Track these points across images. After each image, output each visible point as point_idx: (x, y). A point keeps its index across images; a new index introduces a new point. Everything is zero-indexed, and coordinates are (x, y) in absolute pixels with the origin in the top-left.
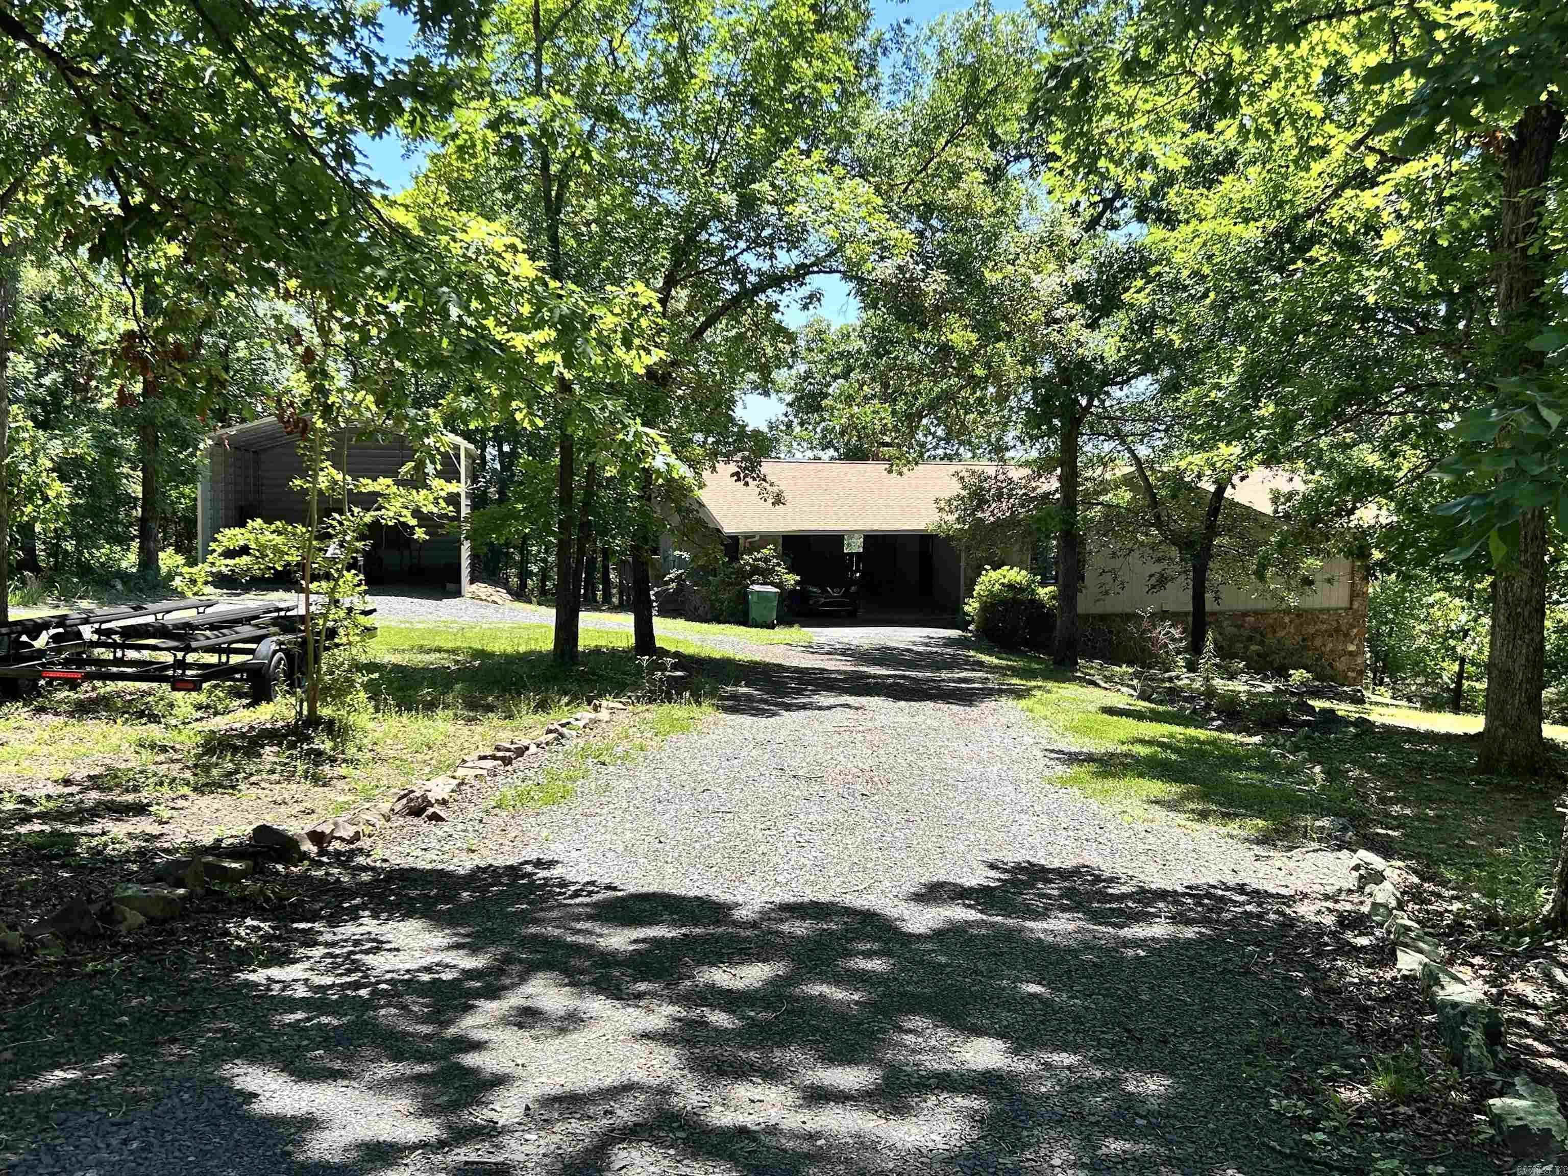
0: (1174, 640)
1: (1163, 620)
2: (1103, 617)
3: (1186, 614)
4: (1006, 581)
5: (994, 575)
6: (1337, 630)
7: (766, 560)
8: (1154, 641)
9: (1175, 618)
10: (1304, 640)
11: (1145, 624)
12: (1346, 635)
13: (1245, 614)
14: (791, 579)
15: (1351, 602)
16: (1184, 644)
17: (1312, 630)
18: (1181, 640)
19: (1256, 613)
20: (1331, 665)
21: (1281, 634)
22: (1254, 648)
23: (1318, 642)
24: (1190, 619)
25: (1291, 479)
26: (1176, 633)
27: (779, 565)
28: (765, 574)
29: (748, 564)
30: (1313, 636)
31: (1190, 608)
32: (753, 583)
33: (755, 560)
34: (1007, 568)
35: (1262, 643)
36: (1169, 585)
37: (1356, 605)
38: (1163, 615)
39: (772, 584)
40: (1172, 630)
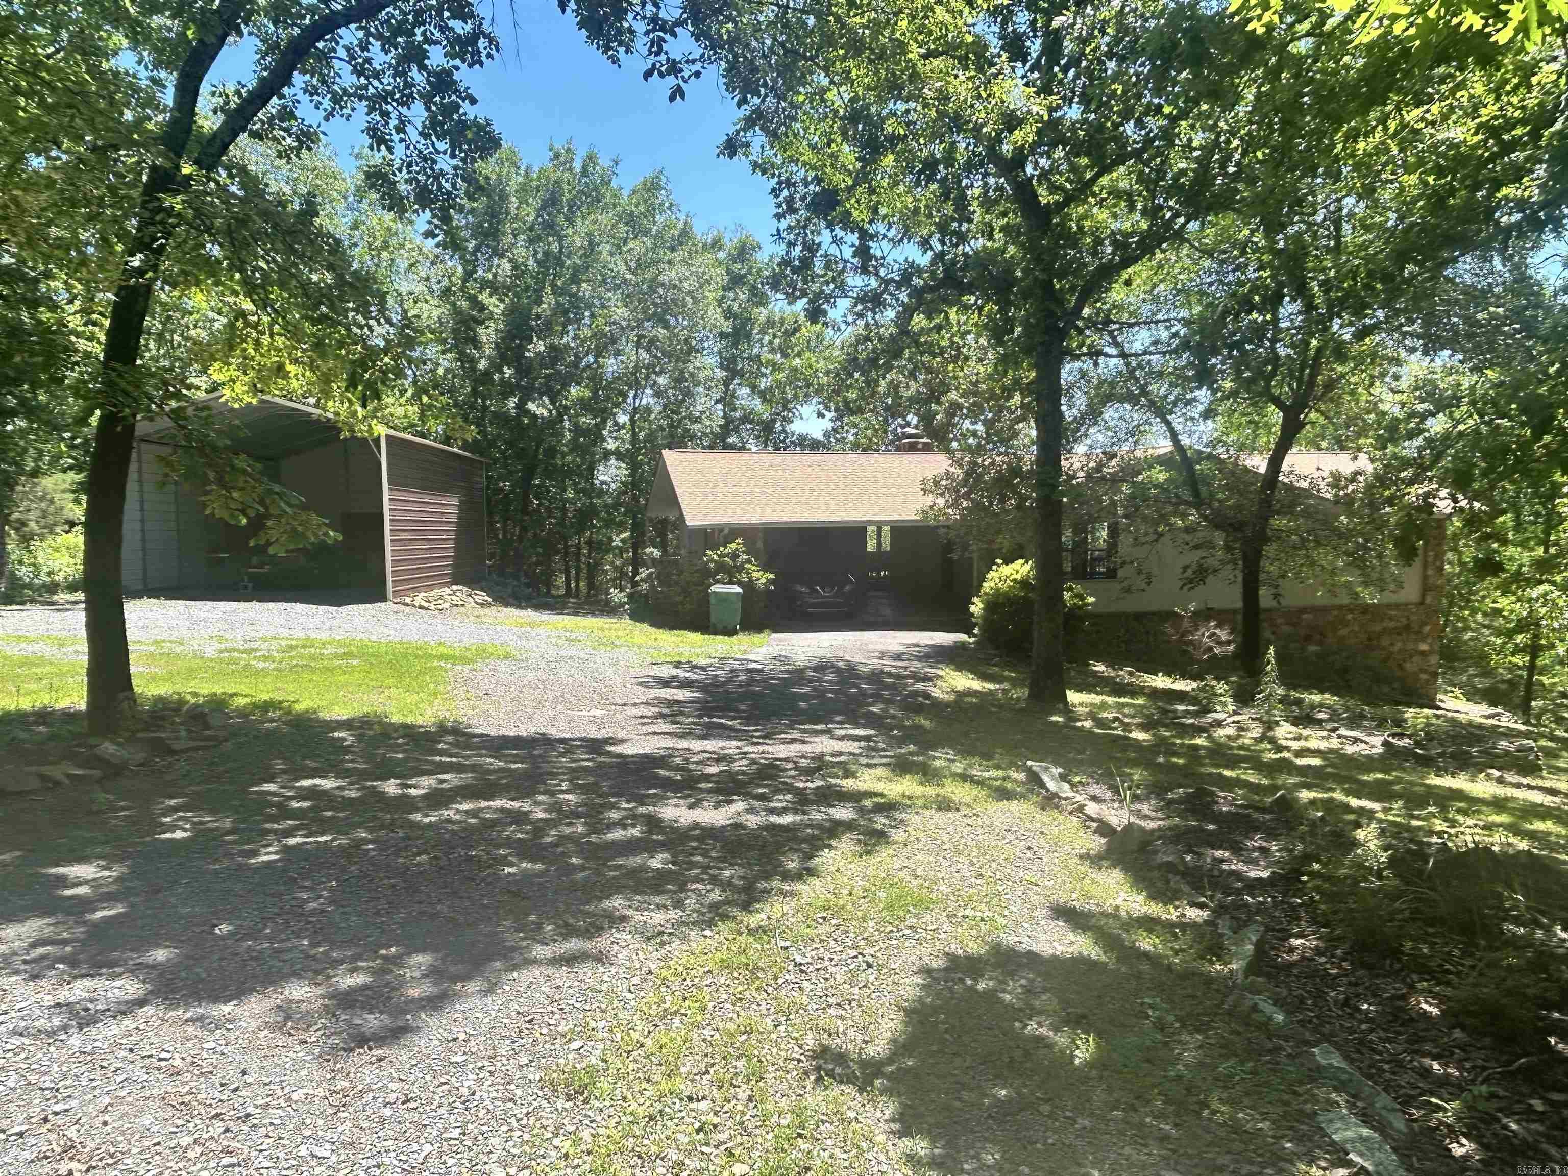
0: (1220, 643)
1: (1208, 619)
2: (1139, 617)
3: (1235, 612)
4: (1018, 577)
5: (1007, 570)
6: (1407, 627)
7: (735, 556)
8: (1197, 645)
9: (1221, 617)
10: (1370, 639)
11: (1186, 624)
12: (1418, 633)
13: (1303, 610)
14: (762, 578)
15: (1423, 596)
16: (1231, 648)
17: (1378, 628)
18: (1228, 642)
19: (1315, 610)
20: (1400, 666)
21: (1343, 632)
22: (1313, 648)
23: (1385, 642)
24: (1240, 617)
25: (1355, 458)
26: (1223, 635)
27: (749, 561)
28: (731, 573)
29: (712, 560)
30: (1380, 635)
31: (1239, 605)
32: (717, 582)
33: (721, 556)
34: (1021, 561)
35: (1320, 643)
36: (1210, 579)
37: (1429, 600)
38: (1205, 615)
39: (739, 584)
40: (1218, 632)
